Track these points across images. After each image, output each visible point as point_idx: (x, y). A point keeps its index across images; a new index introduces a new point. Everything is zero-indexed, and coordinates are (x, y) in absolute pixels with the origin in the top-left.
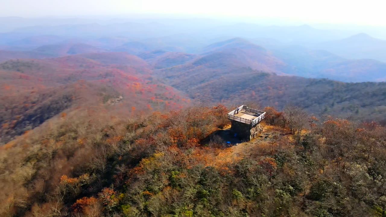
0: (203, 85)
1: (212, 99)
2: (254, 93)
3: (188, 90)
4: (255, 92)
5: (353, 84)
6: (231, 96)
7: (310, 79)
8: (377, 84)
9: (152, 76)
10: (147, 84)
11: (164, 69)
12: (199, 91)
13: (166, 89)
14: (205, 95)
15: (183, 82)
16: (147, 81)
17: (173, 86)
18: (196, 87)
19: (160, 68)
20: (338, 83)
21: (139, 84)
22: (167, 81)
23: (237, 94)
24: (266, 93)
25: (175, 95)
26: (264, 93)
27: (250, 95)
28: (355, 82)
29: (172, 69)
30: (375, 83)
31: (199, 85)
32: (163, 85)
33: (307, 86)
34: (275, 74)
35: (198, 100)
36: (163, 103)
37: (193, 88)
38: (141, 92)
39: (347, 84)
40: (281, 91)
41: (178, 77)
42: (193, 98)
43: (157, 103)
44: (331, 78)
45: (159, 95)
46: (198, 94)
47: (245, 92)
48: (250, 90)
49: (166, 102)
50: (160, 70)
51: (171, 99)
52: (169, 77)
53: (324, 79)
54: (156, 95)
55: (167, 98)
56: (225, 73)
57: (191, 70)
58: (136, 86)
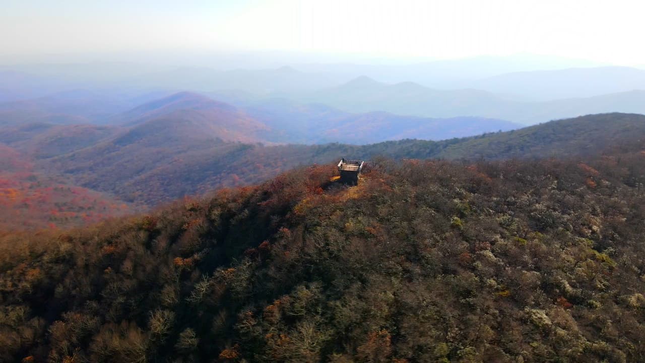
0: (143, 176)
1: (167, 198)
2: (237, 177)
3: (117, 189)
4: (237, 175)
5: (370, 147)
6: (199, 187)
7: (313, 147)
8: (397, 143)
9: (35, 174)
10: (31, 188)
11: (56, 158)
12: (139, 187)
13: (74, 193)
14: (152, 193)
15: (103, 176)
16: (29, 184)
17: (85, 185)
18: (132, 181)
19: (48, 157)
20: (352, 147)
21: (15, 191)
22: (68, 178)
23: (209, 183)
24: (256, 175)
25: (95, 201)
26: (252, 176)
27: (231, 181)
28: (372, 143)
29: (74, 155)
30: (396, 142)
31: (137, 178)
32: (65, 187)
33: (313, 156)
34: (260, 144)
35: (142, 204)
36: (77, 217)
37: (126, 184)
38: (25, 205)
39: (364, 147)
40: (278, 167)
41: (91, 169)
42: (132, 201)
43: (66, 219)
44: (341, 142)
45: (65, 204)
46: (140, 193)
47: (221, 179)
48: (228, 173)
49: (83, 214)
50: (48, 160)
51: (89, 208)
52: (72, 172)
53: (334, 144)
54: (56, 204)
55: (82, 208)
56: (180, 152)
57: (113, 154)
58: (8, 195)
